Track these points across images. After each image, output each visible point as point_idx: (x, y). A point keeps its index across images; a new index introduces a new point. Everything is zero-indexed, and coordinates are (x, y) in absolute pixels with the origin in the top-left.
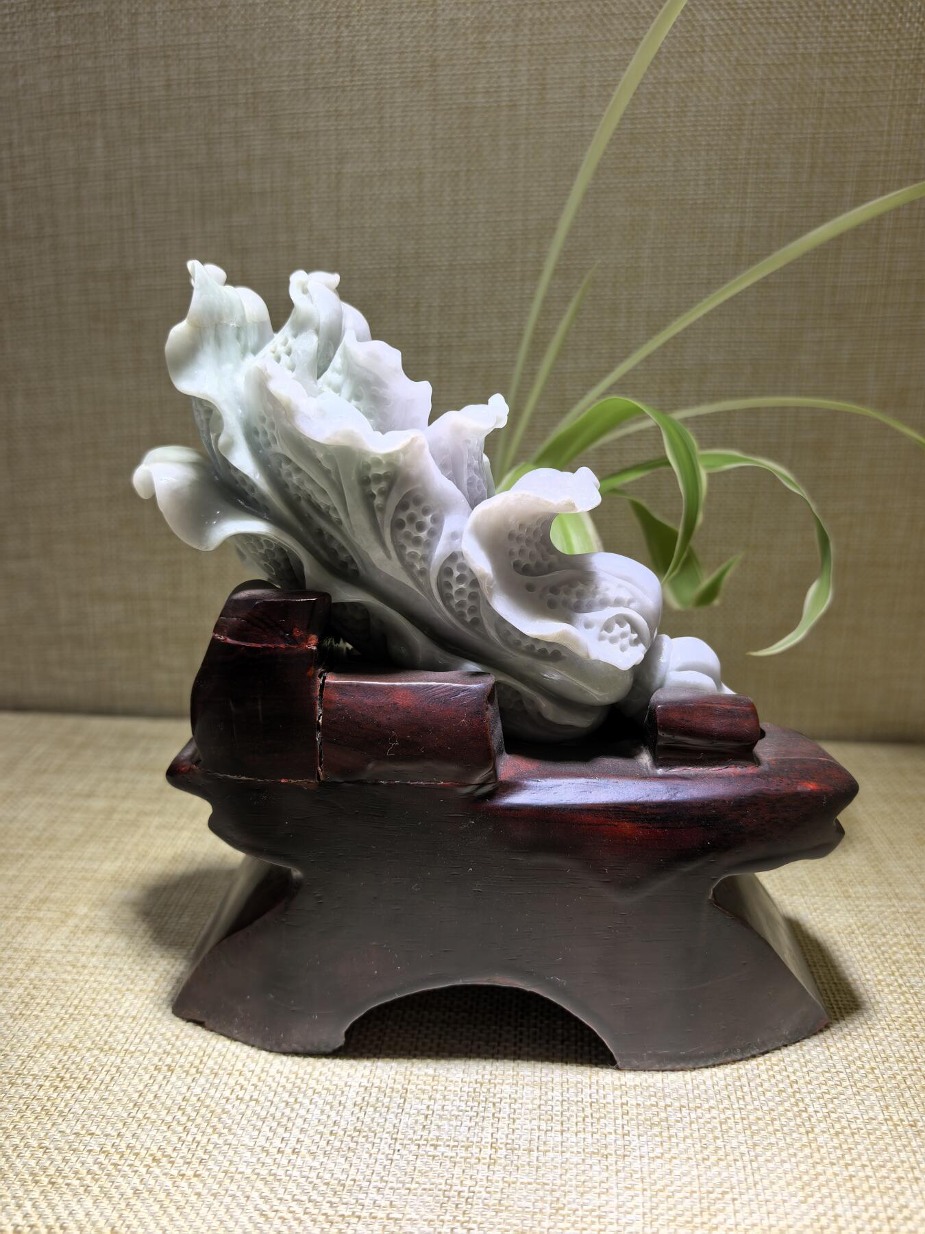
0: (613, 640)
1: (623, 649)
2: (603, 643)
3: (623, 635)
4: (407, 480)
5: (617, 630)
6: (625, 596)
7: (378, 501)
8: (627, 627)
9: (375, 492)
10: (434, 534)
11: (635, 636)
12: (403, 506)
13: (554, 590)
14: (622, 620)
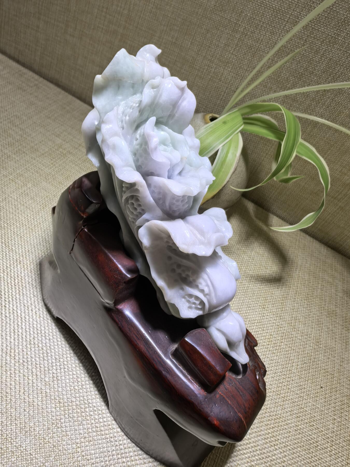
0: (189, 302)
1: (190, 308)
2: (183, 300)
3: (194, 303)
4: (137, 190)
5: (193, 300)
6: (206, 290)
7: (124, 189)
8: (197, 302)
9: (123, 185)
10: (141, 214)
11: (199, 307)
12: (132, 197)
13: (179, 266)
14: (197, 298)
